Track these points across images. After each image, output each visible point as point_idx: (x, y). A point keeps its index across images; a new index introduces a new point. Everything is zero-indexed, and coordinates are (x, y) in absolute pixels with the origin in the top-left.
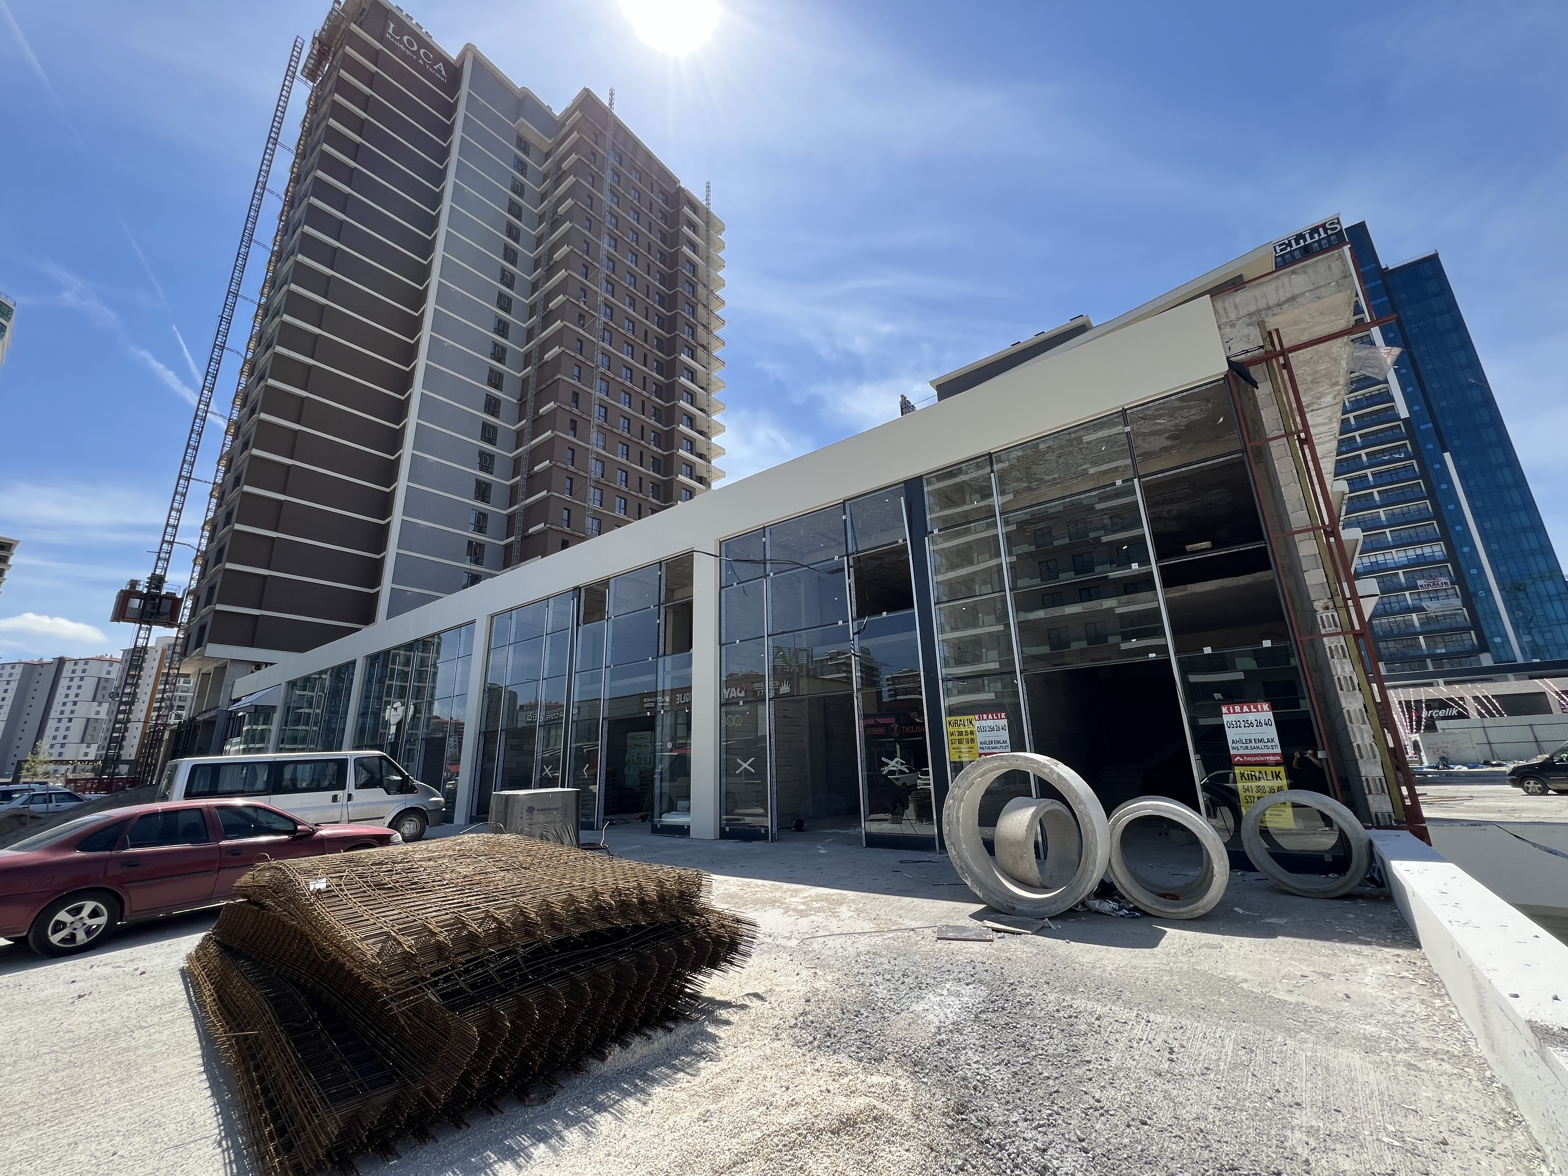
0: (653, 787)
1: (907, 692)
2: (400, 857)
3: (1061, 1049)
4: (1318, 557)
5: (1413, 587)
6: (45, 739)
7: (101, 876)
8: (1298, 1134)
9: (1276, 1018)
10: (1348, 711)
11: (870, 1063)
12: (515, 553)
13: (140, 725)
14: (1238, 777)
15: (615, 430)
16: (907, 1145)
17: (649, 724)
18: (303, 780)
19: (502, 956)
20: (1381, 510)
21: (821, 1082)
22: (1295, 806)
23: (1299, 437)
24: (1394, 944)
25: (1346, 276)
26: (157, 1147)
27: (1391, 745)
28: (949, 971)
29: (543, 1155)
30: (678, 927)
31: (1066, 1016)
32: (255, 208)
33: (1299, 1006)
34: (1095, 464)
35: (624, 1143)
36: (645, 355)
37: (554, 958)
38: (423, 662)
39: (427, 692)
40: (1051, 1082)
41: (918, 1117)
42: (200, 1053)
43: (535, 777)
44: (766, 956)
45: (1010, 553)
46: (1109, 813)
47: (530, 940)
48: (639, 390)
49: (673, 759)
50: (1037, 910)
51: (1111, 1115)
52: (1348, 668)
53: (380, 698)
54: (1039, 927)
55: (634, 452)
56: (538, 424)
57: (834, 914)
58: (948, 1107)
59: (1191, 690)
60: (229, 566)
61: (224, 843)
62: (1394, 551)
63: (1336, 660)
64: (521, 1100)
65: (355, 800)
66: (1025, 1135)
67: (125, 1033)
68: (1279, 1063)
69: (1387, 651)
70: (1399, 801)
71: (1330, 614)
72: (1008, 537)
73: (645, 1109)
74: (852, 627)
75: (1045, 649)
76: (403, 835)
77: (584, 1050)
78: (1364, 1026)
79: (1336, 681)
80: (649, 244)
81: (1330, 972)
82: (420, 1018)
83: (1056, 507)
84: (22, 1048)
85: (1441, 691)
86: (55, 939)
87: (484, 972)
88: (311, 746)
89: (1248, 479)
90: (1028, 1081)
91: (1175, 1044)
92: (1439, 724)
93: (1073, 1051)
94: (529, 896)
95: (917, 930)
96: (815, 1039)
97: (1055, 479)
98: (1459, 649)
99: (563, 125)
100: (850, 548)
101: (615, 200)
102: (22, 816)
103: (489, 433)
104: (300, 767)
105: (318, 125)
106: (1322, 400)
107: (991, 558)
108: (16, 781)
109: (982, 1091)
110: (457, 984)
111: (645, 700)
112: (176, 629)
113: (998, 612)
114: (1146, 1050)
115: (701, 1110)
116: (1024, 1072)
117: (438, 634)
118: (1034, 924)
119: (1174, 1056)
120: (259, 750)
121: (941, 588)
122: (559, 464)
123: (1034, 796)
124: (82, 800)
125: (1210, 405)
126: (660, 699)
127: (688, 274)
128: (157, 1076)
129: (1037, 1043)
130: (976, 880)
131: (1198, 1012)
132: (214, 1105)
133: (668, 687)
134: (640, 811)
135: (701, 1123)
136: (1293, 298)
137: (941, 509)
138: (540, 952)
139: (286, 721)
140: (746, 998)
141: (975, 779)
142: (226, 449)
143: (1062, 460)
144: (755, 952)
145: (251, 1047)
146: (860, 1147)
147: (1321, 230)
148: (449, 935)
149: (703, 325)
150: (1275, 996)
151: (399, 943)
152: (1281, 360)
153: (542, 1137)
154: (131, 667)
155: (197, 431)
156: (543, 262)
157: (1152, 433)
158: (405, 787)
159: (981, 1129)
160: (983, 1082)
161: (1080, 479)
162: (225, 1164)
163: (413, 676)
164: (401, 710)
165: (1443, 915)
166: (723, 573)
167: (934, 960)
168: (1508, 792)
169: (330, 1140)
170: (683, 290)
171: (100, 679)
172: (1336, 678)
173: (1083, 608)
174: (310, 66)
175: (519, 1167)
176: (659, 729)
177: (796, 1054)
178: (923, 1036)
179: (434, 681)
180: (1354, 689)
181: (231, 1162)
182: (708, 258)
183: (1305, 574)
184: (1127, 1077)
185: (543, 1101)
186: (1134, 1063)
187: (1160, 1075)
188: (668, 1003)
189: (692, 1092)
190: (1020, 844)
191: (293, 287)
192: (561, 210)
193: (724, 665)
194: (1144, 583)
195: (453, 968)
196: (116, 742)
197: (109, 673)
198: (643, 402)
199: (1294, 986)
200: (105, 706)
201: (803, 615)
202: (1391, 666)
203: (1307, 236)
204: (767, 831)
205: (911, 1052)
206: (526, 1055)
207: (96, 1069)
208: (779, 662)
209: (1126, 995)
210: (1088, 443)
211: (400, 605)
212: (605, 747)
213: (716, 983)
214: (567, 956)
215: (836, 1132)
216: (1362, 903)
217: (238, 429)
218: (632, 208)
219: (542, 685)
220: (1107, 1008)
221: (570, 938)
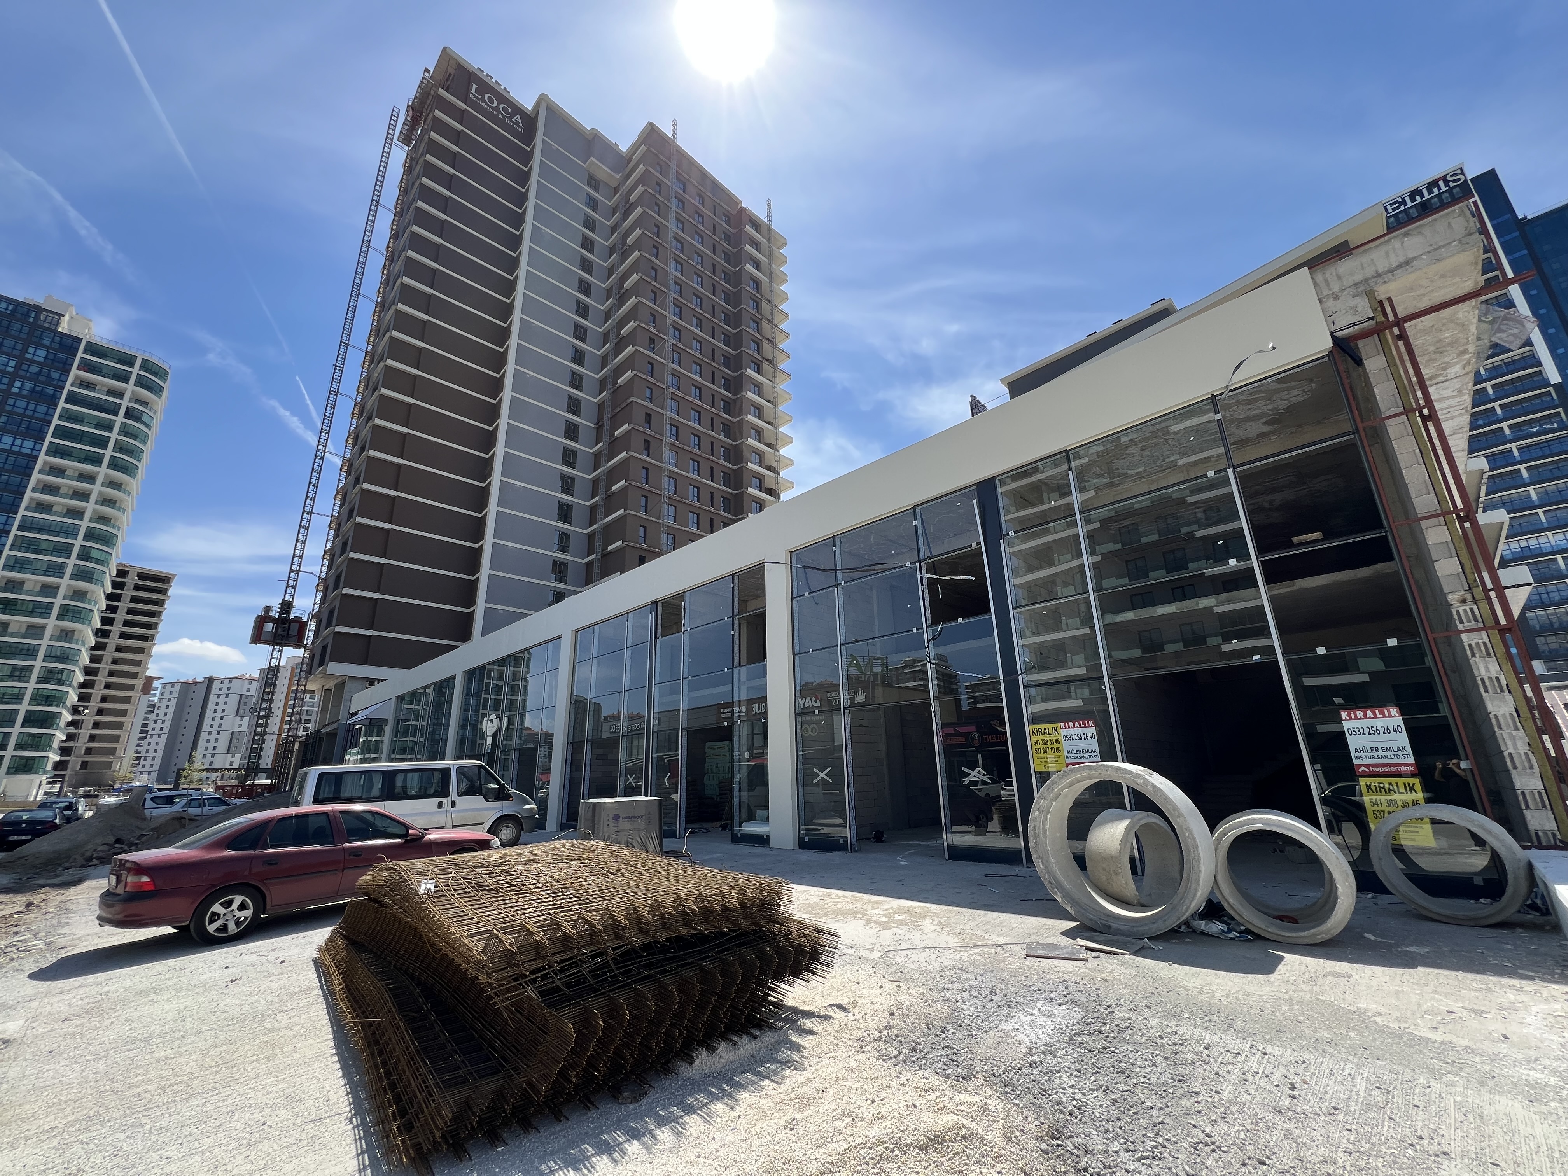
0: (732, 797)
1: (987, 699)
2: (499, 861)
3: (1166, 1078)
4: (1451, 545)
6: (199, 749)
7: (247, 873)
9: (1417, 1057)
10: (1496, 716)
11: (958, 1081)
12: (596, 571)
13: (275, 737)
14: (1364, 790)
15: (686, 448)
16: (999, 1167)
17: (726, 734)
18: (412, 788)
19: (594, 957)
20: (1531, 489)
21: (907, 1097)
22: (1434, 822)
23: (1421, 414)
24: (1564, 980)
26: (299, 1121)
27: (1552, 751)
28: (1040, 990)
29: (637, 1152)
30: (760, 935)
31: (1170, 1043)
32: (361, 265)
33: (1445, 1044)
34: (1183, 455)
35: (714, 1145)
36: (713, 373)
37: (642, 961)
38: (515, 677)
39: (519, 704)
40: (1155, 1112)
41: (1009, 1139)
42: (331, 1036)
43: (620, 784)
44: (848, 967)
45: (1093, 553)
46: (1212, 828)
47: (620, 943)
48: (708, 407)
49: (751, 769)
50: (1135, 929)
51: (1224, 1152)
52: (1494, 668)
53: (477, 711)
54: (1138, 948)
55: (705, 468)
56: (615, 444)
57: (917, 928)
58: (1041, 1131)
59: (1303, 693)
60: (346, 591)
61: (347, 845)
62: (1549, 534)
63: (1477, 659)
64: (615, 1098)
65: (458, 806)
66: (1127, 1166)
67: (270, 1015)
68: (1421, 1106)
69: (1544, 648)
71: (1468, 608)
72: (1090, 536)
73: (733, 1113)
74: (927, 634)
75: (1137, 653)
76: (501, 840)
77: (672, 1052)
78: (1527, 1072)
79: (1479, 682)
80: (714, 266)
81: (1483, 1009)
82: (521, 1014)
83: (1142, 502)
84: (188, 1025)
86: (211, 928)
87: (578, 972)
88: (419, 756)
89: (1362, 463)
90: (1129, 1110)
91: (1297, 1080)
93: (1180, 1080)
94: (618, 901)
95: (1005, 947)
96: (900, 1053)
97: (1140, 473)
99: (630, 160)
100: (922, 554)
101: (680, 225)
102: (182, 818)
103: (569, 457)
104: (409, 775)
105: (413, 184)
106: (1448, 371)
107: (1073, 559)
108: (176, 787)
109: (1079, 1117)
110: (554, 982)
111: (722, 711)
112: (303, 650)
113: (1082, 615)
114: (1263, 1084)
115: (788, 1117)
116: (1125, 1100)
117: (528, 649)
118: (1133, 944)
119: (1295, 1093)
120: (374, 760)
121: (1020, 591)
122: (634, 483)
123: (1128, 808)
124: (229, 805)
125: (1313, 385)
126: (736, 709)
127: (752, 291)
128: (297, 1056)
129: (1138, 1070)
130: (1066, 895)
131: (1320, 1046)
132: (345, 1085)
133: (744, 697)
134: (720, 820)
135: (788, 1131)
136: (1407, 263)
137: (1017, 510)
138: (630, 955)
139: (397, 733)
140: (829, 1009)
141: (1062, 789)
142: (341, 485)
143: (1146, 453)
144: (837, 961)
145: (375, 1033)
146: (949, 1166)
147: (1441, 183)
148: (545, 935)
149: (768, 339)
150: (1416, 1033)
151: (501, 941)
152: (1396, 331)
153: (635, 1135)
154: (267, 684)
155: (317, 471)
156: (615, 291)
157: (1249, 419)
158: (501, 795)
159: (1078, 1156)
160: (1079, 1108)
161: (1167, 471)
162: (356, 1139)
163: (506, 689)
164: (496, 722)
166: (795, 583)
167: (1024, 979)
169: (446, 1123)
170: (748, 306)
171: (241, 695)
172: (1478, 679)
173: (1177, 609)
174: (405, 132)
175: (615, 1161)
176: (736, 739)
177: (882, 1067)
178: (1013, 1056)
179: (525, 694)
180: (1502, 691)
181: (360, 1138)
182: (770, 274)
183: (1435, 564)
184: (1241, 1111)
185: (635, 1100)
186: (1249, 1098)
187: (1280, 1112)
188: (752, 1010)
189: (778, 1100)
190: (1113, 858)
191: (395, 334)
192: (630, 240)
193: (798, 675)
194: (1246, 579)
195: (550, 967)
196: (256, 752)
197: (248, 690)
198: (712, 419)
199: (1439, 1023)
200: (246, 720)
201: (876, 623)
202: (1552, 664)
203: (1425, 192)
204: (846, 841)
205: (1000, 1072)
206: (618, 1053)
207: (247, 1047)
208: (854, 671)
209: (1239, 1024)
210: (1176, 433)
211: (493, 623)
212: (685, 757)
213: (799, 993)
214: (654, 959)
215: (923, 1149)
216: (1520, 932)
217: (351, 466)
218: (696, 232)
219: (624, 697)
220: (1217, 1037)
221: (657, 942)
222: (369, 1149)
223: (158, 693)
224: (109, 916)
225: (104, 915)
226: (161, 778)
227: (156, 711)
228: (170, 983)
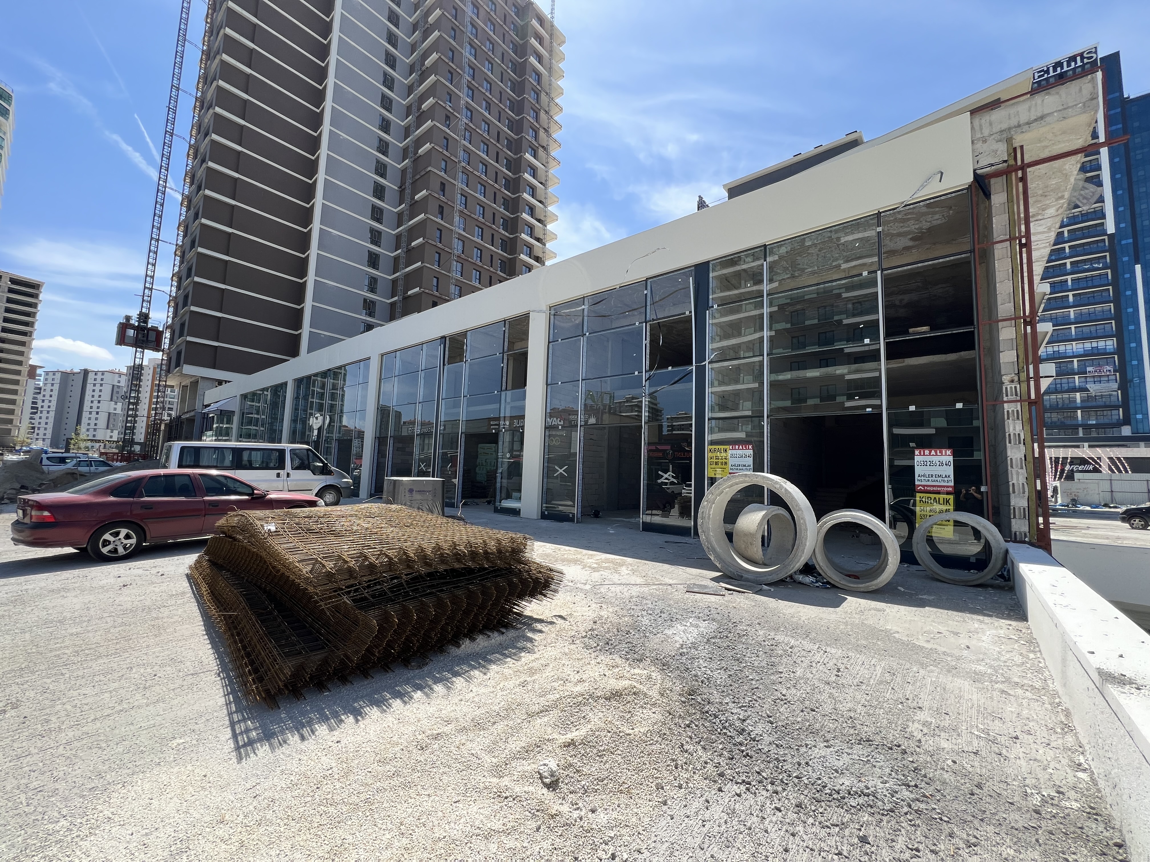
0: (496, 482)
1: (681, 428)
2: (324, 514)
3: (764, 664)
4: (1014, 341)
5: (1082, 372)
6: (83, 424)
7: (129, 514)
8: (916, 725)
9: (914, 656)
10: (1011, 459)
11: (634, 662)
12: (398, 310)
13: (145, 419)
14: (918, 502)
15: (473, 215)
16: (654, 710)
17: (493, 439)
18: (256, 462)
19: (392, 579)
20: (1072, 310)
21: (601, 670)
22: (957, 524)
23: (1020, 241)
24: (1009, 617)
25: (1094, 98)
26: (181, 674)
27: (1039, 488)
28: (692, 612)
29: (420, 697)
30: (510, 571)
31: (769, 644)
33: (932, 650)
34: (847, 261)
35: (471, 695)
36: (498, 153)
37: (426, 583)
38: (334, 387)
39: (338, 408)
40: (754, 682)
41: (663, 695)
43: (414, 470)
44: (568, 593)
45: (771, 329)
46: (818, 520)
47: (411, 571)
48: (492, 183)
49: (510, 465)
50: (758, 578)
51: (792, 704)
52: (1019, 427)
53: (305, 410)
54: (758, 589)
55: (487, 234)
56: (415, 208)
57: (616, 571)
58: (683, 690)
59: (894, 438)
60: (193, 309)
61: (207, 498)
62: (1074, 343)
63: (1010, 421)
64: (406, 666)
65: (292, 477)
66: (733, 711)
67: (155, 609)
68: (911, 683)
69: (1049, 420)
70: (1035, 524)
71: (1013, 386)
72: (771, 315)
73: (485, 677)
74: (645, 376)
75: (788, 403)
76: (325, 502)
77: (446, 640)
78: (976, 666)
79: (1007, 436)
80: (503, 54)
81: (959, 631)
82: (339, 613)
83: (811, 292)
84: (92, 612)
85: (1085, 452)
86: (105, 550)
87: (380, 588)
88: (260, 440)
89: (971, 276)
90: (738, 681)
91: (842, 667)
92: (1077, 476)
93: (772, 665)
94: (410, 544)
95: (673, 586)
96: (598, 645)
97: (814, 269)
98: (1106, 421)
100: (648, 316)
101: (475, 11)
102: (74, 473)
103: (377, 214)
104: (253, 453)
106: (1046, 211)
107: (755, 332)
108: (67, 450)
109: (707, 684)
110: (363, 594)
111: (492, 423)
112: (161, 353)
113: (756, 372)
114: (821, 668)
115: (522, 680)
116: (737, 675)
117: (345, 366)
118: (755, 587)
119: (840, 674)
120: (225, 440)
121: (715, 351)
122: (430, 241)
123: (766, 503)
124: (110, 466)
125: (951, 212)
126: (502, 423)
127: (533, 82)
128: (177, 635)
129: (747, 659)
130: (718, 556)
131: (859, 649)
133: (508, 414)
134: (486, 497)
135: (521, 687)
136: (1042, 118)
137: (721, 291)
138: (418, 579)
139: (242, 423)
140: (554, 618)
141: (725, 489)
142: (183, 218)
143: (822, 255)
144: (561, 589)
145: (233, 622)
146: (623, 709)
147: (1078, 58)
148: (356, 563)
149: (544, 129)
150: (917, 643)
151: (324, 566)
152: (1020, 174)
153: (419, 688)
154: (133, 378)
155: (160, 203)
156: (417, 67)
157: (900, 235)
158: (325, 471)
159: (704, 705)
160: (708, 679)
161: (834, 270)
162: (223, 686)
163: (327, 396)
164: (320, 418)
165: (1050, 600)
166: (551, 331)
167: (683, 605)
168: (1117, 526)
169: (287, 678)
170: (530, 97)
171: (113, 386)
172: (1007, 434)
175: (405, 703)
176: (500, 443)
177: (586, 653)
178: (670, 649)
179: (343, 401)
180: (1020, 443)
181: (226, 685)
182: (550, 68)
183: (1001, 354)
184: (806, 683)
185: (420, 667)
186: (812, 675)
187: (828, 684)
188: (502, 617)
189: (516, 670)
190: (751, 535)
191: (221, 83)
192: (431, 19)
193: (549, 401)
194: (872, 355)
195: (360, 584)
196: (130, 429)
197: (119, 382)
198: (495, 193)
199: (932, 638)
200: (120, 404)
201: (609, 366)
202: (1052, 431)
203: (1065, 64)
204: (574, 516)
205: (661, 657)
206: (408, 639)
207: (139, 628)
208: (590, 402)
209: (813, 635)
210: (845, 241)
211: (316, 344)
212: (463, 453)
213: (535, 607)
214: (435, 582)
215: (608, 699)
216: (991, 591)
217: (190, 201)
218: (489, 20)
219: (419, 407)
220: (798, 642)
221: (437, 572)
222: (233, 692)
223: (42, 378)
224: (21, 538)
225: (16, 537)
226: (54, 444)
227: (42, 393)
228: (77, 585)
